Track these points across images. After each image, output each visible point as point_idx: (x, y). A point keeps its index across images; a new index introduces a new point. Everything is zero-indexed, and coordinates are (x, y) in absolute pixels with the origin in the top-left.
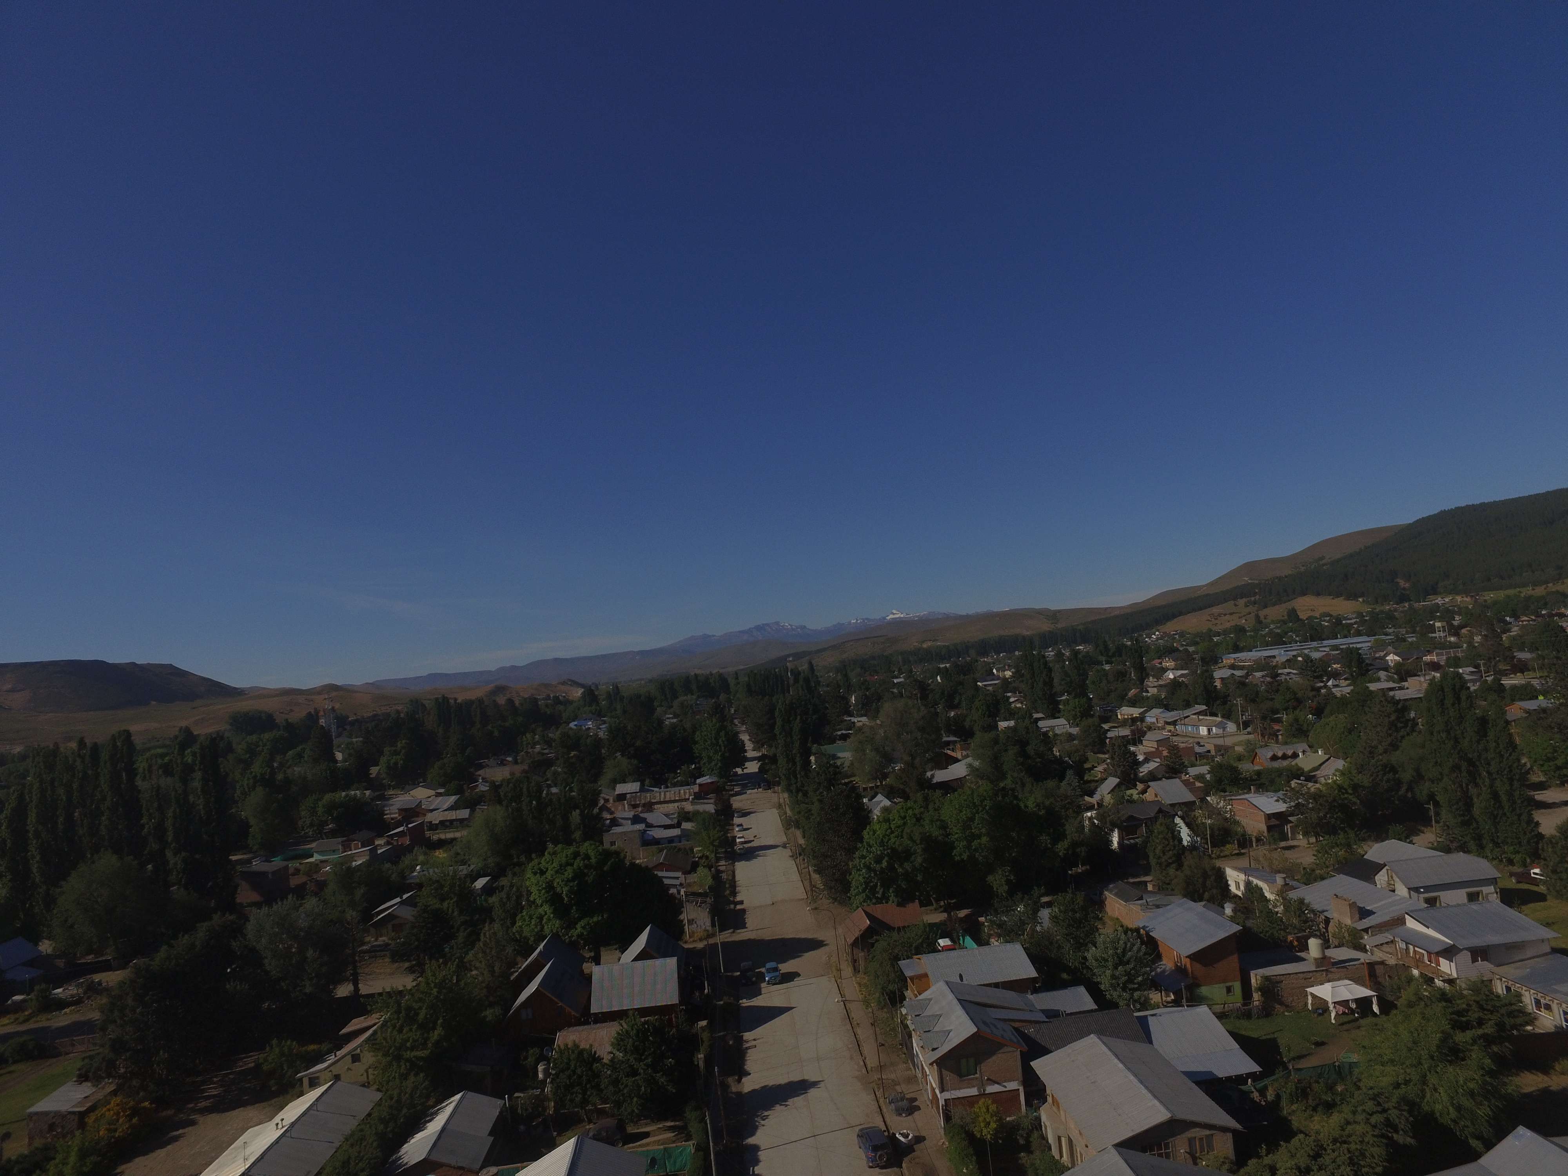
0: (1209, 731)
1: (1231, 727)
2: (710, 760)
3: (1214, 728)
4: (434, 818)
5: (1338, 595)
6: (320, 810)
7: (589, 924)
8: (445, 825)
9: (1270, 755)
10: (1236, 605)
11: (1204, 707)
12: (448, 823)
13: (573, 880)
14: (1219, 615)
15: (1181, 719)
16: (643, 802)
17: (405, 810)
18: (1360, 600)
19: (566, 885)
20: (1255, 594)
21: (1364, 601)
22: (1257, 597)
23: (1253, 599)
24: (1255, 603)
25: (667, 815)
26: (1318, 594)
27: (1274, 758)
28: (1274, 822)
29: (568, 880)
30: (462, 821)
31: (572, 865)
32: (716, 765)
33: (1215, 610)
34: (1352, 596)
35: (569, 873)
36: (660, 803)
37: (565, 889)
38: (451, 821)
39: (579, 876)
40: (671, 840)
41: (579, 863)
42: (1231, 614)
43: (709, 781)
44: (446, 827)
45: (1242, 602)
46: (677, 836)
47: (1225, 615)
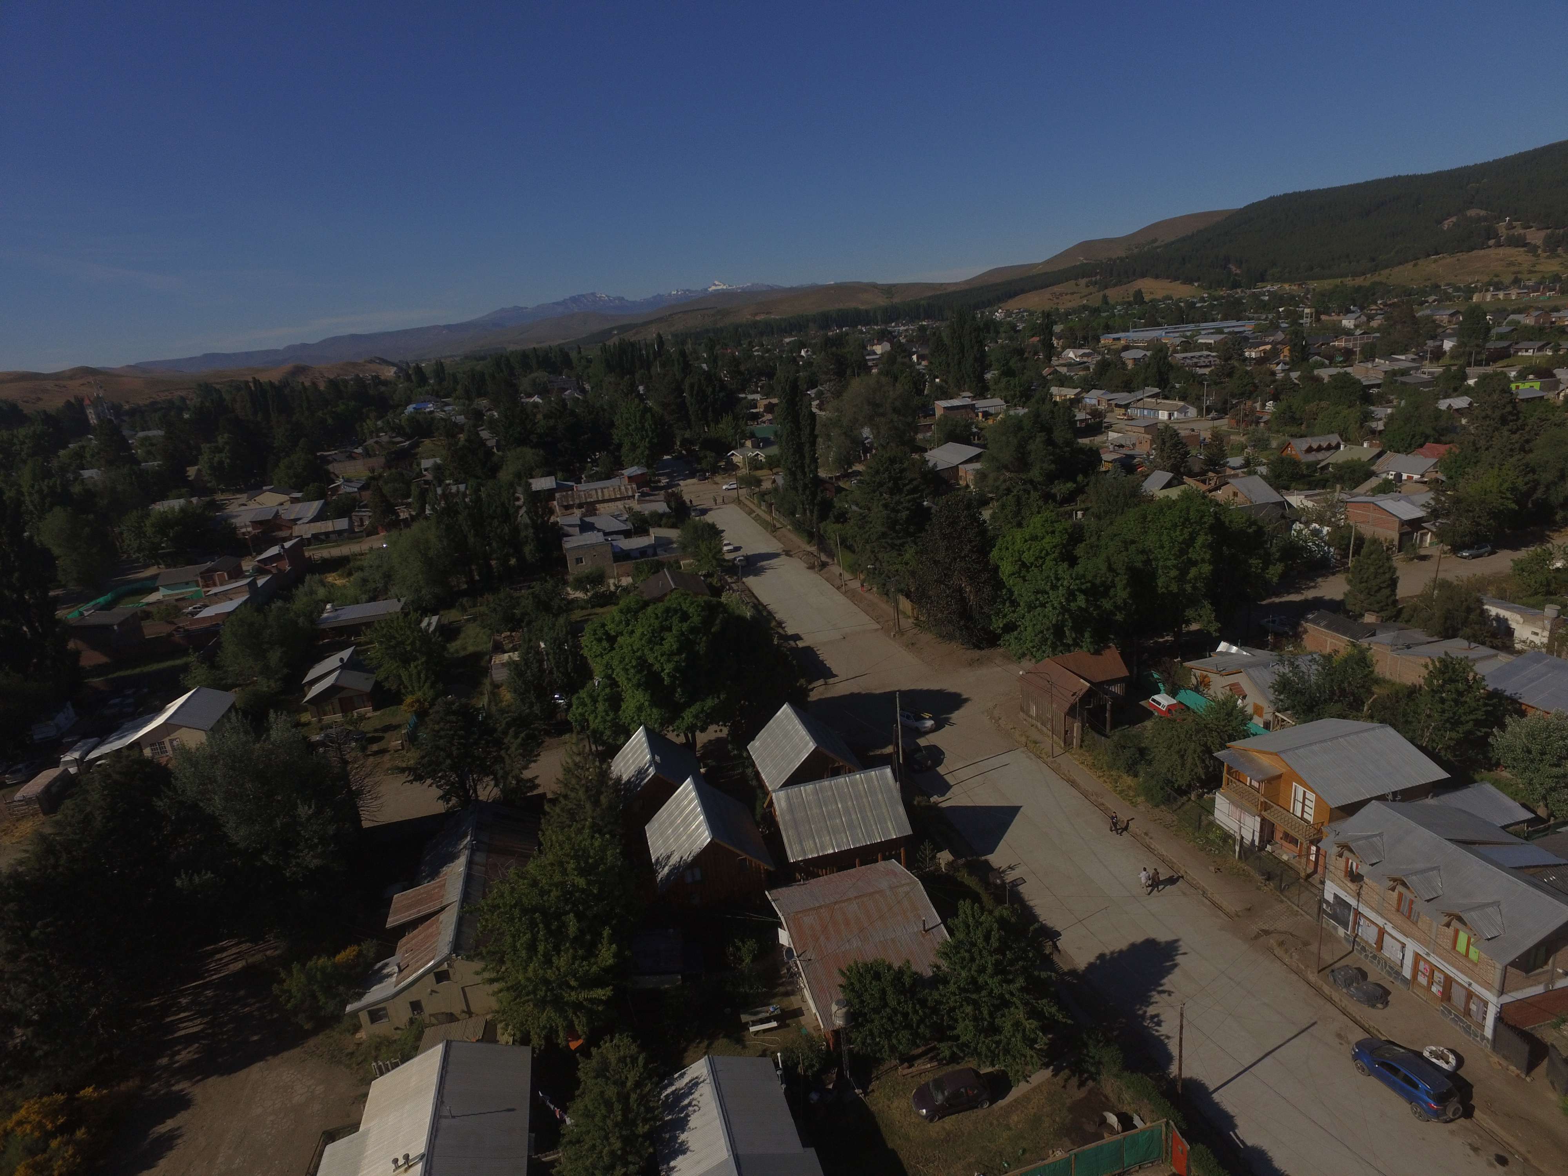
0: (1170, 416)
1: (1192, 412)
3: (1176, 413)
4: (305, 530)
5: (1176, 279)
8: (318, 539)
10: (1077, 285)
11: (1157, 390)
12: (323, 537)
13: (679, 652)
14: (1061, 295)
15: (1135, 402)
18: (1196, 284)
19: (669, 661)
20: (1097, 274)
21: (1199, 286)
22: (1098, 277)
23: (1094, 279)
24: (1096, 283)
26: (1157, 277)
27: (1310, 450)
28: (1407, 529)
29: (672, 654)
30: (340, 533)
33: (1056, 289)
34: (1188, 281)
35: (670, 642)
38: (327, 534)
39: (686, 644)
40: (643, 552)
42: (1072, 294)
43: (639, 472)
44: (322, 541)
45: (1083, 282)
47: (1066, 294)
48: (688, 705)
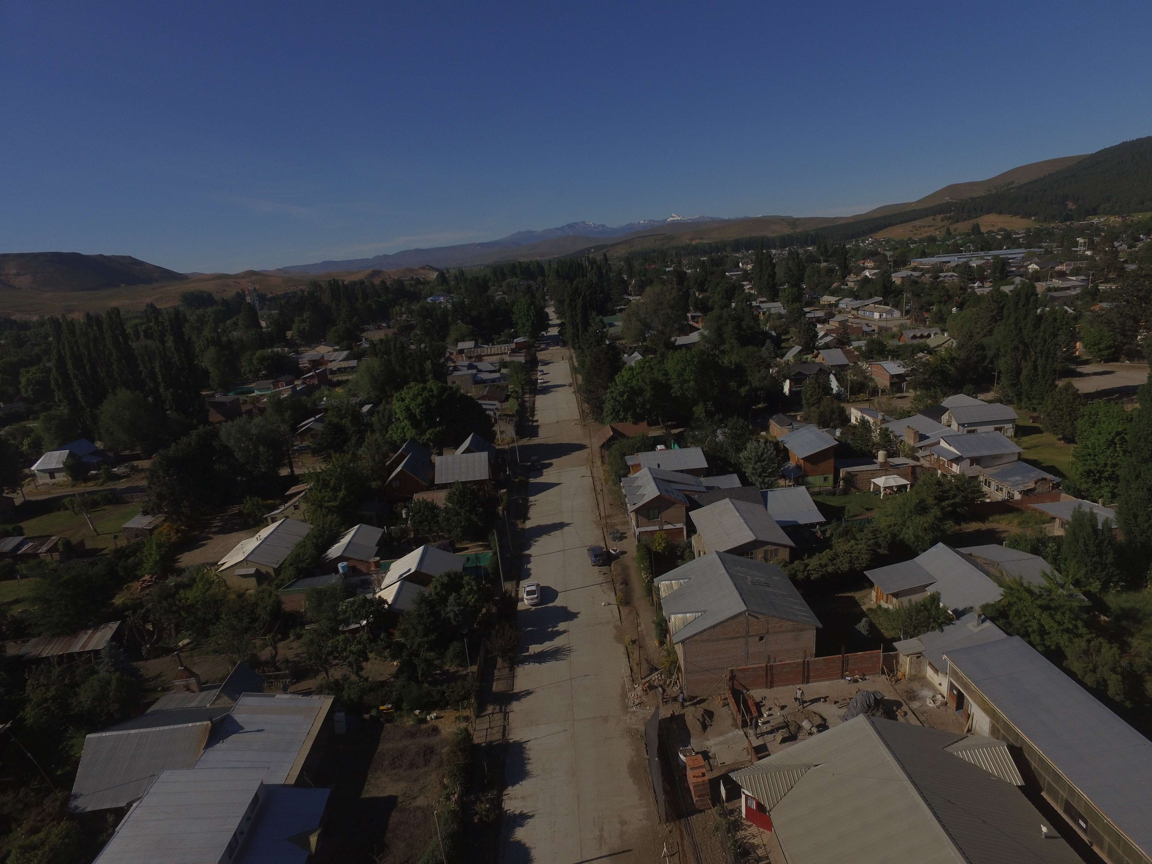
0: (880, 316)
1: (897, 314)
2: (524, 325)
3: (884, 314)
4: (334, 366)
5: (1016, 214)
6: (255, 362)
7: (433, 432)
8: (341, 371)
9: (912, 335)
10: (934, 220)
11: (881, 299)
12: (343, 370)
13: (422, 404)
14: (920, 227)
15: (862, 307)
16: (476, 354)
17: (313, 361)
18: (1033, 218)
19: (418, 408)
20: (951, 211)
21: (1035, 219)
22: (952, 214)
23: (948, 215)
24: (949, 218)
25: (491, 364)
26: (1000, 213)
27: (914, 337)
28: (895, 380)
29: (419, 405)
30: (352, 368)
31: (421, 395)
32: (528, 329)
33: (917, 223)
34: (1027, 215)
35: (420, 400)
36: (488, 355)
37: (418, 411)
38: (345, 368)
39: (426, 402)
40: (493, 380)
41: (426, 394)
42: (929, 226)
43: (523, 340)
45: (939, 217)
46: (497, 378)
47: (925, 227)
48: (428, 429)
